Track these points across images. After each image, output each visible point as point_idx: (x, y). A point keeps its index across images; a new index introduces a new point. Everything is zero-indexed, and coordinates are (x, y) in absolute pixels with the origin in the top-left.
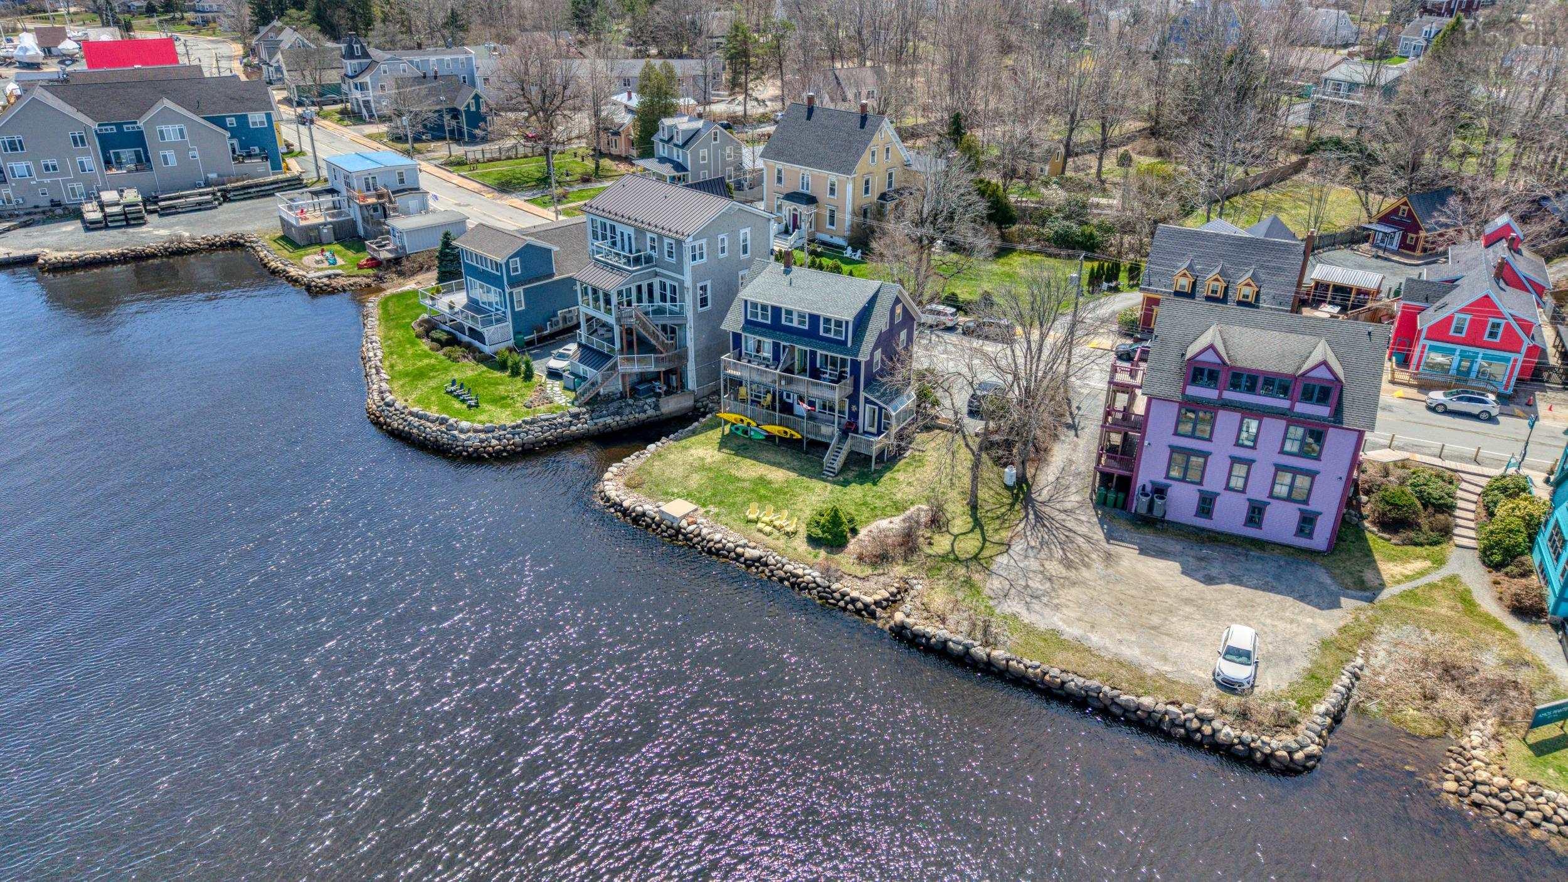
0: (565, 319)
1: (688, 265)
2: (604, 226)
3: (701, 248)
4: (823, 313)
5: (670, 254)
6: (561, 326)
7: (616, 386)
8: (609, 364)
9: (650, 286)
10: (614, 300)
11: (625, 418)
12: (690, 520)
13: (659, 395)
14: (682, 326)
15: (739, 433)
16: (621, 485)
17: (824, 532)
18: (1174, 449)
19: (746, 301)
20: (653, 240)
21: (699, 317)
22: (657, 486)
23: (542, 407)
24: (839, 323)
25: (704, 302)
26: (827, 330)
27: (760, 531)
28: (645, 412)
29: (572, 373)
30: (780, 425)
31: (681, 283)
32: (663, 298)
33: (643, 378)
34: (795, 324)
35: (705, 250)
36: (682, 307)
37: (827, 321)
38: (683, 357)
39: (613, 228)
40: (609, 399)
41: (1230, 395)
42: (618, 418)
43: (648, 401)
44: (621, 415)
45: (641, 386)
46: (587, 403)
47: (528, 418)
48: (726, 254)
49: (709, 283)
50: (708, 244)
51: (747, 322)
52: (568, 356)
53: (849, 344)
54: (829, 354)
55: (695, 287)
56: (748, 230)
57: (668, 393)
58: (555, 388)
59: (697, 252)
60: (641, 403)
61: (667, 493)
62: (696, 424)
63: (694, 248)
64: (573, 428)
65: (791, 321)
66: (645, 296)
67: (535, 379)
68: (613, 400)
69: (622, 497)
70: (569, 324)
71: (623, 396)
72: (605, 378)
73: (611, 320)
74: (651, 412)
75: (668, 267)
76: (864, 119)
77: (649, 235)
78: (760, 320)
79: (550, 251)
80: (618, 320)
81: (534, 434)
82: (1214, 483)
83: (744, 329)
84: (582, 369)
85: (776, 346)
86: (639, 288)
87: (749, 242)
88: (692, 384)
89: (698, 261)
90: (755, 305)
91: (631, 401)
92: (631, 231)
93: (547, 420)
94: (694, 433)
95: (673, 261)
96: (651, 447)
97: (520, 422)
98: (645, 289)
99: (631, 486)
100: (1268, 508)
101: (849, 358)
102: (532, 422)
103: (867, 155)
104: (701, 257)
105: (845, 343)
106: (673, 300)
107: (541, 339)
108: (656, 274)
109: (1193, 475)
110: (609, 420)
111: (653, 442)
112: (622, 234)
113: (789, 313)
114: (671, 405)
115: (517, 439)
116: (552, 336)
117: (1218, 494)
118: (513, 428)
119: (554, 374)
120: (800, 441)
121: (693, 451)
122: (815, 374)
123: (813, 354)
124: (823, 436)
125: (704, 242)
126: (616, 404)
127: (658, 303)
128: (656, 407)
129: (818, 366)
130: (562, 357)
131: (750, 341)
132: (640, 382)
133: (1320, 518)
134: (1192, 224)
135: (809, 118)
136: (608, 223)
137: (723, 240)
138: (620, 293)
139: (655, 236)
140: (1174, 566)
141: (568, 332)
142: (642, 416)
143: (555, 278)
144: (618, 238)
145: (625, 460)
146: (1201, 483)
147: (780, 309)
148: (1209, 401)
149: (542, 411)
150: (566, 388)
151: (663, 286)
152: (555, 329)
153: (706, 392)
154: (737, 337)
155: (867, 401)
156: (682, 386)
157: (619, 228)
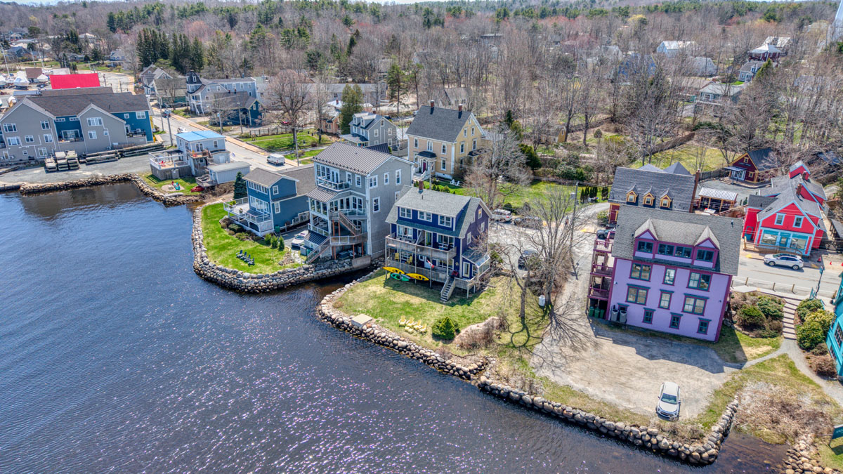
0: (302, 218)
1: (368, 189)
2: (323, 168)
3: (375, 180)
4: (440, 213)
5: (359, 183)
6: (300, 221)
7: (329, 253)
8: (326, 241)
9: (348, 200)
10: (328, 207)
11: (333, 270)
12: (368, 325)
13: (352, 258)
14: (365, 221)
15: (395, 277)
16: (330, 306)
17: (441, 332)
18: (630, 286)
19: (399, 208)
20: (349, 176)
21: (374, 216)
22: (350, 307)
23: (288, 265)
24: (448, 219)
25: (376, 208)
26: (442, 223)
27: (406, 331)
28: (344, 267)
29: (305, 247)
30: (417, 273)
31: (364, 198)
32: (355, 206)
33: (344, 249)
34: (425, 219)
35: (377, 181)
36: (364, 211)
37: (442, 217)
38: (365, 237)
39: (328, 170)
40: (325, 260)
41: (659, 256)
42: (329, 270)
43: (346, 261)
44: (331, 268)
45: (343, 253)
46: (313, 263)
47: (281, 271)
48: (388, 183)
49: (379, 198)
50: (379, 178)
51: (399, 218)
52: (303, 237)
53: (454, 230)
54: (443, 235)
55: (371, 200)
56: (400, 170)
57: (357, 256)
58: (296, 255)
59: (373, 182)
60: (342, 262)
61: (356, 311)
62: (372, 273)
63: (371, 180)
64: (305, 276)
65: (423, 218)
66: (345, 205)
67: (285, 250)
68: (327, 261)
69: (331, 313)
70: (304, 220)
71: (332, 258)
72: (323, 249)
73: (326, 218)
74: (347, 267)
75: (357, 189)
76: (460, 114)
77: (347, 173)
78: (406, 217)
79: (294, 182)
80: (330, 218)
81: (284, 279)
82: (652, 303)
83: (397, 222)
84: (311, 244)
85: (415, 231)
86: (342, 201)
87: (400, 177)
88: (369, 252)
89: (373, 187)
90: (403, 209)
91: (336, 261)
92: (338, 171)
93: (291, 272)
94: (371, 278)
95: (360, 186)
96: (347, 286)
97: (276, 273)
98: (345, 201)
99: (336, 307)
100: (682, 317)
101: (454, 237)
102: (283, 273)
103: (462, 132)
104: (375, 184)
105: (451, 229)
106: (360, 207)
107: (289, 229)
108: (351, 194)
109: (641, 300)
110: (325, 271)
111: (348, 283)
112: (333, 173)
113: (422, 213)
114: (358, 263)
115: (275, 282)
116: (295, 227)
117: (655, 310)
118: (273, 276)
119: (295, 247)
120: (428, 282)
121: (370, 288)
122: (436, 245)
123: (435, 235)
124: (441, 279)
125: (376, 176)
126: (329, 263)
127: (352, 209)
128: (350, 264)
129: (438, 241)
130: (299, 238)
131: (401, 228)
132: (341, 251)
133: (710, 322)
134: (635, 167)
135: (431, 113)
136: (326, 167)
137: (386, 176)
138: (331, 204)
139: (350, 174)
140: (632, 350)
141: (304, 224)
142: (343, 269)
143: (297, 196)
144: (331, 175)
145: (333, 293)
146: (645, 304)
147: (417, 211)
148: (648, 260)
149: (288, 267)
150: (301, 254)
151: (355, 200)
152: (297, 223)
153: (377, 256)
154: (394, 227)
155: (464, 260)
156: (365, 253)
157: (332, 170)
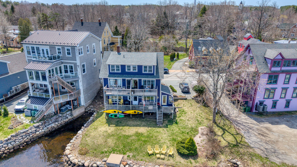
0: (16, 90)
1: (78, 57)
2: (33, 48)
3: (81, 49)
4: (144, 64)
5: (69, 54)
6: (15, 93)
7: (52, 110)
8: (49, 101)
9: (60, 68)
10: (47, 75)
11: (60, 122)
12: (125, 163)
13: (71, 110)
14: (77, 81)
15: (113, 117)
16: (77, 155)
17: (189, 151)
18: (267, 89)
19: (109, 65)
20: (59, 49)
21: (83, 76)
22: (95, 150)
23: (18, 127)
24: (150, 67)
25: (84, 71)
26: (145, 70)
27: (159, 158)
28: (67, 118)
29: (29, 109)
30: (132, 110)
31: (75, 64)
32: (66, 72)
33: (62, 105)
34: (132, 70)
35: (83, 51)
36: (76, 74)
37: (146, 67)
38: (79, 93)
39: (38, 49)
40: (50, 116)
41: (283, 68)
42: (57, 123)
43: (68, 113)
44: (58, 121)
46: (40, 120)
47: (14, 134)
48: (89, 53)
49: (85, 63)
50: (84, 48)
51: (110, 73)
52: (24, 103)
53: (155, 75)
54: (147, 79)
55: (81, 65)
56: (94, 44)
57: (74, 108)
58: (21, 117)
59: (80, 51)
60: (65, 115)
61: (103, 153)
62: (91, 118)
63: (79, 49)
64: (38, 133)
65: (130, 70)
66: (59, 72)
67: (10, 115)
68: (52, 117)
69: (83, 162)
71: (56, 114)
72: (47, 108)
73: (47, 83)
74: (70, 118)
75: (68, 59)
76: (100, 24)
77: (57, 47)
78: (116, 72)
79: (6, 63)
80: (51, 82)
81: (19, 141)
82: (277, 97)
83: (109, 76)
84: (33, 106)
85: (124, 80)
86: (56, 69)
87: (95, 48)
88: (83, 103)
89: (81, 55)
90: (113, 66)
91: (60, 115)
92: (48, 48)
93: (24, 132)
94: (93, 121)
95: (71, 56)
96: (80, 132)
97: (9, 137)
98: (58, 69)
99: (83, 153)
101: (155, 79)
102: (17, 135)
104: (82, 53)
105: (153, 74)
106: (71, 71)
107: (7, 99)
108: (62, 63)
109: (271, 96)
110: (53, 125)
112: (43, 50)
113: (129, 66)
114: (77, 113)
115: (10, 146)
116: (12, 97)
117: (278, 100)
118: (7, 141)
119: (18, 111)
121: (100, 129)
122: (141, 87)
123: (140, 80)
124: (150, 110)
125: (82, 47)
126: (55, 117)
127: (64, 74)
128: (71, 115)
129: (142, 85)
130: (19, 104)
131: (111, 81)
132: (61, 107)
135: (82, 25)
136: (35, 46)
137: (88, 47)
138: (49, 71)
139: (60, 47)
142: (67, 120)
143: (10, 74)
144: (41, 52)
145: (71, 141)
146: (273, 98)
147: (124, 66)
148: (278, 71)
149: (20, 129)
150: (26, 116)
151: (66, 67)
152: (13, 94)
154: (106, 80)
155: (163, 94)
156: (79, 104)
157: (41, 48)
